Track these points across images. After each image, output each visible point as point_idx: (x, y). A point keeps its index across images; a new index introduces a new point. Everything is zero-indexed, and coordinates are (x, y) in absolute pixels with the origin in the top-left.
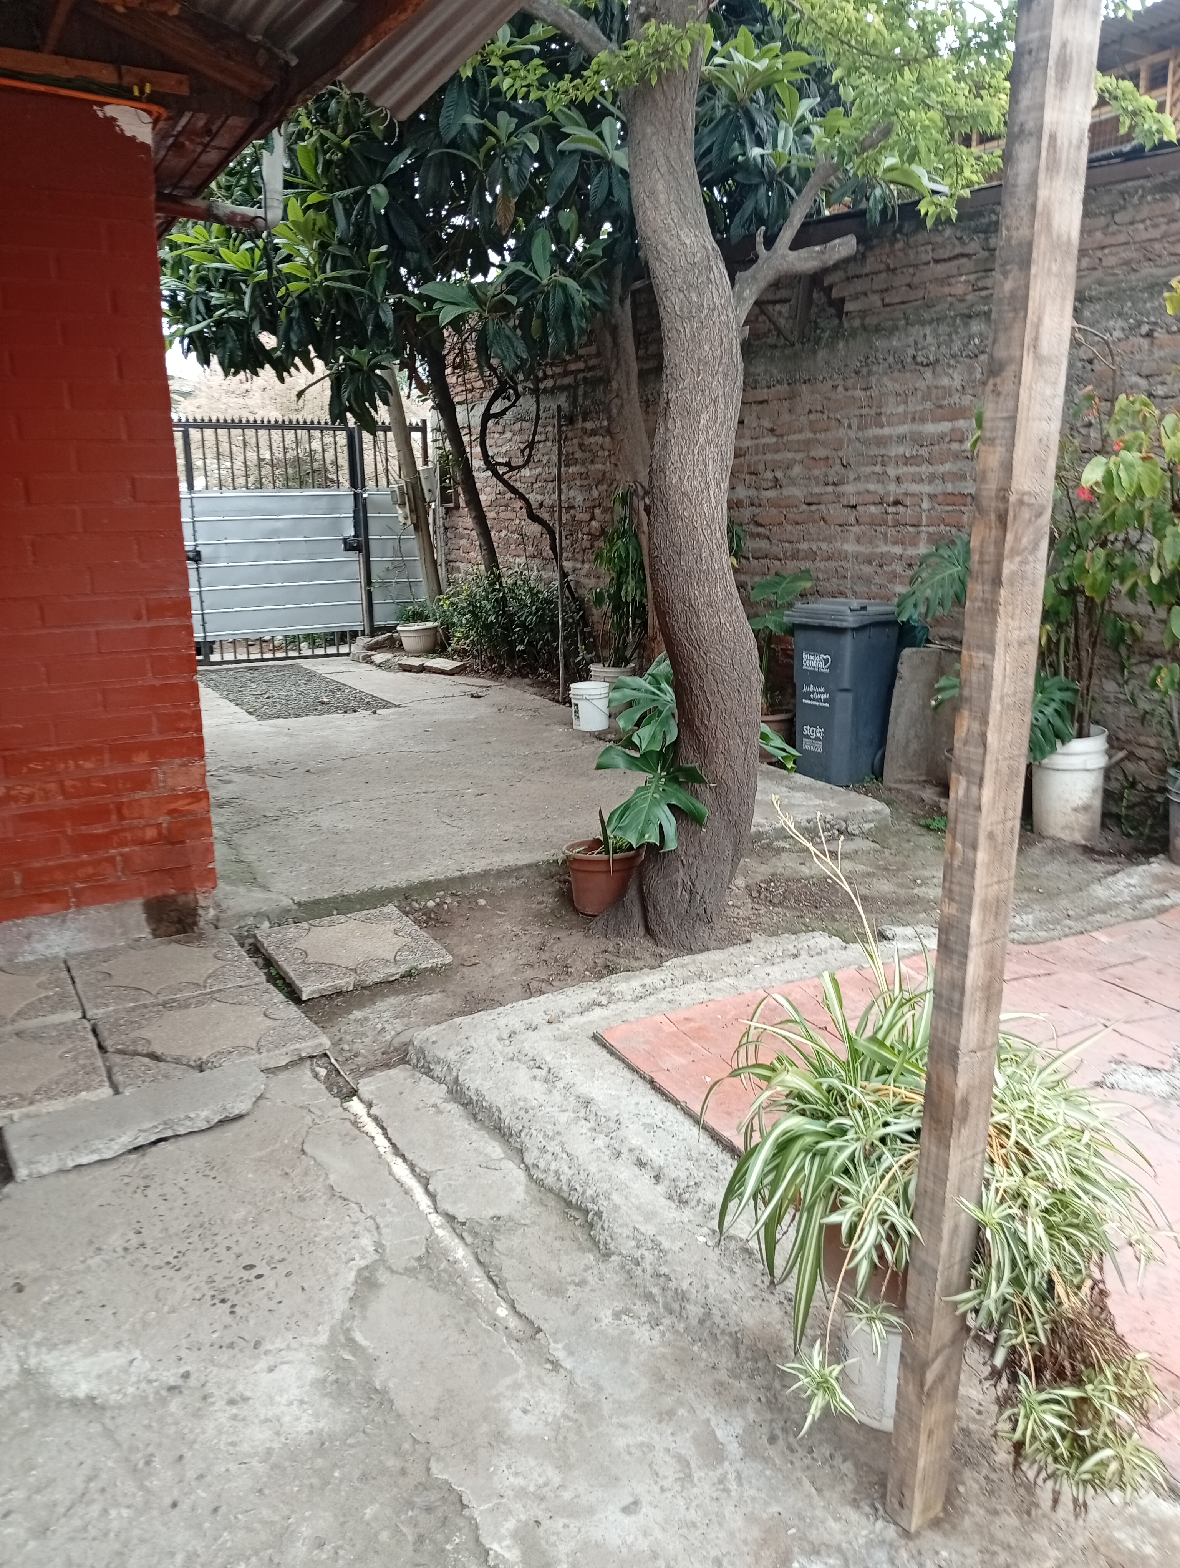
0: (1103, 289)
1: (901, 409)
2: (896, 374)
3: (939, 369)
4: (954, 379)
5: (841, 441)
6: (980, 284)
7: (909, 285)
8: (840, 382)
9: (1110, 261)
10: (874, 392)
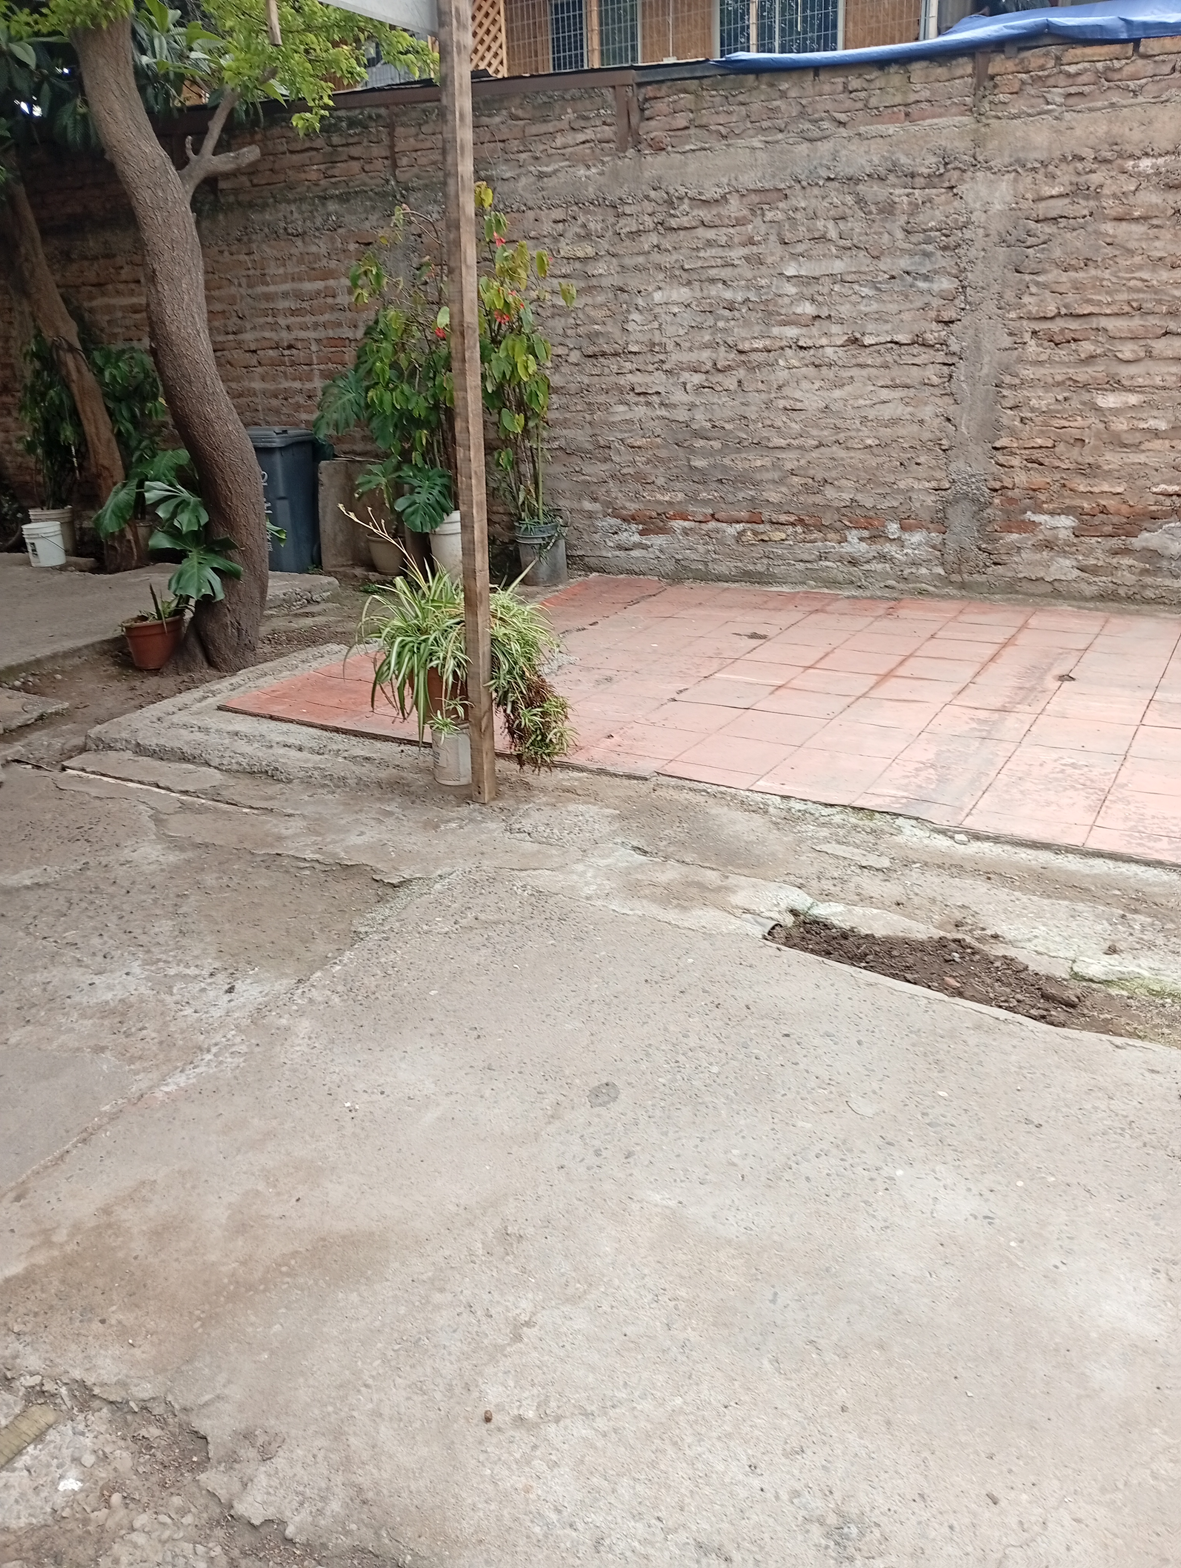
0: (421, 182)
1: (281, 271)
2: (273, 242)
3: (307, 239)
4: (321, 247)
5: (233, 297)
6: (330, 173)
7: (271, 170)
8: (225, 248)
9: (423, 161)
10: (256, 257)
